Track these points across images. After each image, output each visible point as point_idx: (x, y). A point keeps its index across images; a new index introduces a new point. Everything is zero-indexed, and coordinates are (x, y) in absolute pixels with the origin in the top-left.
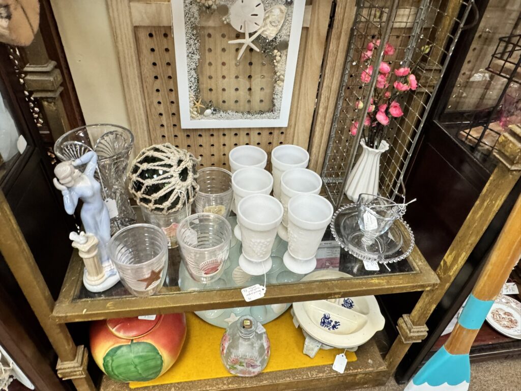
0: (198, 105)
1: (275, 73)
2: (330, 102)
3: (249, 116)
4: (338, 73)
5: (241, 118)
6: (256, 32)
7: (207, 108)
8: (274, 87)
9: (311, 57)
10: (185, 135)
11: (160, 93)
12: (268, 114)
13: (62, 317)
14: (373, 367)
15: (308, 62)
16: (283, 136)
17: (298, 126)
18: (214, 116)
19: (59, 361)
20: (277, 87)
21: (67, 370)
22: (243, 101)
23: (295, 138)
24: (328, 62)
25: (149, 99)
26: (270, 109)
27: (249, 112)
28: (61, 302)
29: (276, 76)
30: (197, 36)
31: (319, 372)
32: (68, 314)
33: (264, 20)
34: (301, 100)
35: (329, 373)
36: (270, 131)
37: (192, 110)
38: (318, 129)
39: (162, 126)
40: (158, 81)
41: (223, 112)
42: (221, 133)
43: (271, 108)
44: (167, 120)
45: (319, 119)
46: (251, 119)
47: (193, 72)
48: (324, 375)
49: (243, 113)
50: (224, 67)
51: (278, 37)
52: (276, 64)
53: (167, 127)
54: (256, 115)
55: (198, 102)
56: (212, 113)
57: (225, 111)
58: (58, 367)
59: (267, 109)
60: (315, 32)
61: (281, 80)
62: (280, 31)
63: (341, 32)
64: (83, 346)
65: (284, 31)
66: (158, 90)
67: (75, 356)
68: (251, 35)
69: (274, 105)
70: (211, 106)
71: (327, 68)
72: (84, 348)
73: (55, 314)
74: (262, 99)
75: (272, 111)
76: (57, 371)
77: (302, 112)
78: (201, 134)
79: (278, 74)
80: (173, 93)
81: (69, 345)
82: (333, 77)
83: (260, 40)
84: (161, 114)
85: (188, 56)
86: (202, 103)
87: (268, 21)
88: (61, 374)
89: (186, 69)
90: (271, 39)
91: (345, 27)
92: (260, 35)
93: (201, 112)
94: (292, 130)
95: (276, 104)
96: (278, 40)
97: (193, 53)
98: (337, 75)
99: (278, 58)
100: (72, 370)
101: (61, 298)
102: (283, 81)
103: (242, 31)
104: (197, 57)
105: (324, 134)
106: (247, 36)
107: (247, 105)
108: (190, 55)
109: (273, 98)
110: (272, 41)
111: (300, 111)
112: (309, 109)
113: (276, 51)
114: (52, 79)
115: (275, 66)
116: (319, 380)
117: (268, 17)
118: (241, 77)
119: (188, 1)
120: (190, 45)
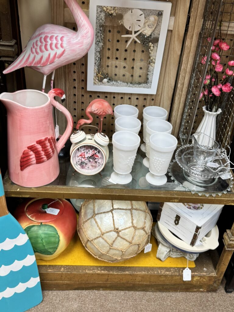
0: (99, 75)
1: (150, 57)
2: (186, 80)
3: (131, 85)
4: (191, 60)
5: (126, 86)
6: (139, 31)
7: (105, 78)
8: (149, 67)
9: (174, 49)
10: (89, 95)
11: (76, 65)
12: (144, 85)
14: (206, 272)
15: (172, 52)
16: (153, 101)
17: (164, 95)
18: (109, 84)
20: (150, 67)
22: (128, 75)
23: (161, 103)
24: (185, 53)
25: (68, 69)
26: (145, 81)
27: (131, 83)
29: (150, 60)
30: (104, 31)
31: (167, 271)
33: (144, 24)
34: (166, 77)
35: (173, 272)
36: (145, 97)
37: (95, 79)
38: (177, 98)
39: (75, 87)
41: (115, 81)
42: (112, 96)
44: (78, 84)
45: (178, 91)
46: (133, 87)
47: (98, 54)
48: (170, 273)
49: (127, 83)
50: (118, 52)
51: (153, 35)
52: (150, 52)
53: (78, 88)
54: (136, 85)
55: (99, 73)
56: (108, 82)
57: (116, 81)
59: (143, 81)
60: (176, 33)
61: (153, 63)
62: (154, 31)
63: (193, 35)
65: (156, 31)
66: (74, 64)
68: (135, 32)
69: (148, 79)
70: (107, 77)
71: (184, 57)
74: (140, 75)
75: (146, 83)
77: (166, 85)
78: (99, 95)
80: (84, 66)
82: (188, 63)
83: (141, 36)
84: (75, 80)
85: (96, 43)
86: (102, 74)
87: (147, 24)
89: (94, 52)
90: (148, 35)
91: (196, 31)
92: (141, 33)
93: (101, 80)
94: (159, 97)
95: (149, 78)
96: (152, 37)
97: (99, 42)
98: (191, 62)
99: (152, 48)
102: (154, 63)
103: (130, 30)
104: (101, 44)
105: (181, 102)
106: (133, 33)
107: (131, 78)
109: (148, 74)
110: (149, 37)
111: (165, 84)
112: (171, 84)
113: (151, 43)
114: (13, 50)
115: (150, 53)
116: (166, 276)
117: (147, 22)
118: (128, 59)
119: (99, 10)
120: (98, 37)
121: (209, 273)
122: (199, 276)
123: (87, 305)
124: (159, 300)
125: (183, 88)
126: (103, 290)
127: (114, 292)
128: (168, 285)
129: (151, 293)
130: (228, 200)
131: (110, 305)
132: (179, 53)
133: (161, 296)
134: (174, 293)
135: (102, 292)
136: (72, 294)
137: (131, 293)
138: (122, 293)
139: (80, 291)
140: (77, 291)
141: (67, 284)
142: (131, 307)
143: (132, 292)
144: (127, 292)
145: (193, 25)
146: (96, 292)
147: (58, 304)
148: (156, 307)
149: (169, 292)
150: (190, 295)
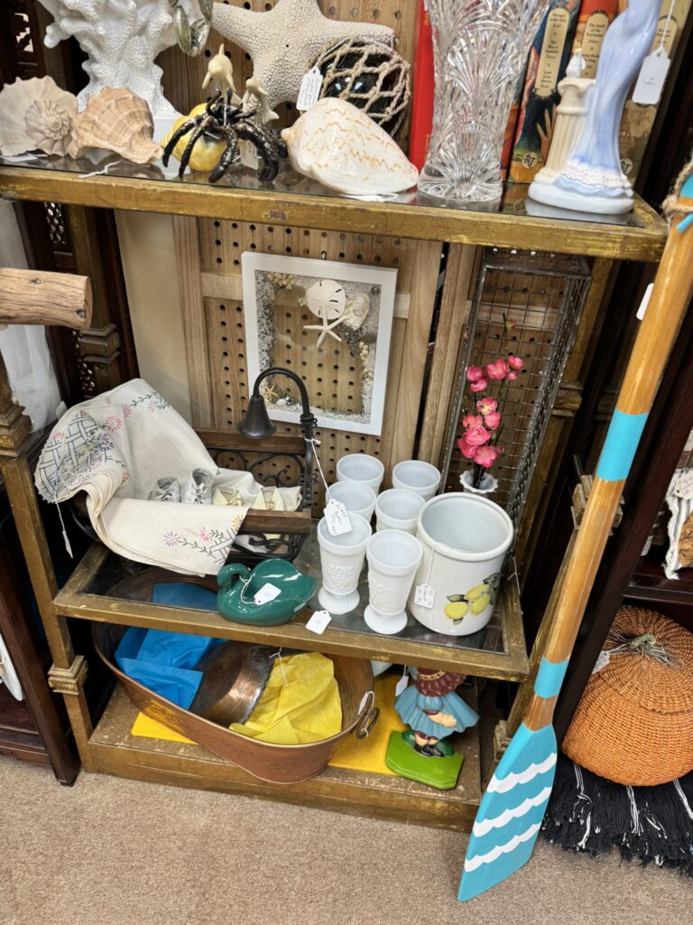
1: (363, 368)
2: (440, 410)
3: (331, 414)
6: (337, 319)
7: (281, 397)
8: (362, 384)
9: (411, 353)
11: (229, 371)
12: (355, 416)
13: (61, 607)
14: (462, 795)
15: (407, 359)
16: (379, 444)
17: (397, 435)
18: (289, 408)
19: (53, 665)
20: (365, 385)
21: (59, 679)
22: (327, 394)
25: (216, 376)
27: (334, 409)
28: (65, 592)
29: (363, 372)
30: (270, 317)
31: (381, 782)
32: (69, 606)
33: (346, 307)
34: (400, 403)
35: (396, 786)
36: (362, 436)
38: (424, 442)
39: (229, 409)
40: (228, 358)
43: (357, 408)
44: (235, 402)
47: (265, 354)
48: (388, 787)
49: (324, 410)
50: (305, 353)
51: (364, 328)
52: (363, 358)
53: (235, 412)
54: (342, 415)
55: (269, 389)
56: (286, 404)
58: (51, 672)
59: (354, 408)
60: (415, 324)
61: (370, 378)
62: (365, 322)
63: (450, 329)
64: (83, 657)
65: (371, 323)
66: (226, 369)
67: (70, 664)
68: (330, 322)
69: (362, 406)
70: (285, 395)
72: (84, 659)
73: (55, 602)
74: (351, 394)
75: (360, 413)
76: (48, 676)
77: (401, 416)
79: (366, 370)
80: (244, 374)
81: (65, 646)
82: (442, 379)
83: (341, 328)
84: (228, 396)
85: (259, 336)
86: (274, 390)
87: (351, 309)
88: (52, 681)
89: (257, 351)
90: (355, 329)
91: (455, 322)
92: (342, 323)
93: (273, 401)
95: (365, 406)
96: (364, 331)
97: (266, 333)
98: (448, 380)
99: (365, 352)
100: (65, 680)
101: (66, 587)
102: (372, 379)
103: (320, 316)
104: (269, 338)
105: (434, 450)
106: (325, 322)
107: (332, 400)
108: (262, 335)
109: (362, 398)
110: (357, 331)
111: (399, 416)
113: (362, 344)
114: (106, 344)
115: (362, 361)
116: (378, 792)
117: (351, 305)
118: (325, 365)
119: (261, 278)
120: (262, 325)
121: (468, 799)
122: (446, 802)
123: (223, 825)
124: (364, 836)
125: (435, 424)
126: (259, 799)
127: (280, 806)
128: (384, 808)
129: (353, 818)
130: (491, 670)
131: (266, 831)
132: (423, 361)
133: (371, 827)
134: (398, 825)
135: (258, 803)
136: (201, 797)
137: (313, 812)
138: (296, 809)
139: (215, 794)
140: (210, 793)
141: (190, 778)
142: (306, 843)
143: (316, 811)
144: (305, 809)
145: (449, 310)
146: (247, 800)
147: (169, 813)
148: (355, 849)
149: (389, 821)
150: (431, 834)
